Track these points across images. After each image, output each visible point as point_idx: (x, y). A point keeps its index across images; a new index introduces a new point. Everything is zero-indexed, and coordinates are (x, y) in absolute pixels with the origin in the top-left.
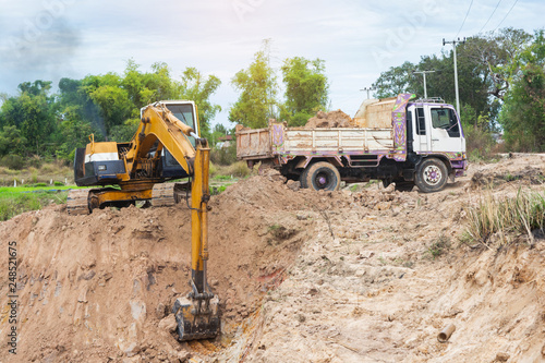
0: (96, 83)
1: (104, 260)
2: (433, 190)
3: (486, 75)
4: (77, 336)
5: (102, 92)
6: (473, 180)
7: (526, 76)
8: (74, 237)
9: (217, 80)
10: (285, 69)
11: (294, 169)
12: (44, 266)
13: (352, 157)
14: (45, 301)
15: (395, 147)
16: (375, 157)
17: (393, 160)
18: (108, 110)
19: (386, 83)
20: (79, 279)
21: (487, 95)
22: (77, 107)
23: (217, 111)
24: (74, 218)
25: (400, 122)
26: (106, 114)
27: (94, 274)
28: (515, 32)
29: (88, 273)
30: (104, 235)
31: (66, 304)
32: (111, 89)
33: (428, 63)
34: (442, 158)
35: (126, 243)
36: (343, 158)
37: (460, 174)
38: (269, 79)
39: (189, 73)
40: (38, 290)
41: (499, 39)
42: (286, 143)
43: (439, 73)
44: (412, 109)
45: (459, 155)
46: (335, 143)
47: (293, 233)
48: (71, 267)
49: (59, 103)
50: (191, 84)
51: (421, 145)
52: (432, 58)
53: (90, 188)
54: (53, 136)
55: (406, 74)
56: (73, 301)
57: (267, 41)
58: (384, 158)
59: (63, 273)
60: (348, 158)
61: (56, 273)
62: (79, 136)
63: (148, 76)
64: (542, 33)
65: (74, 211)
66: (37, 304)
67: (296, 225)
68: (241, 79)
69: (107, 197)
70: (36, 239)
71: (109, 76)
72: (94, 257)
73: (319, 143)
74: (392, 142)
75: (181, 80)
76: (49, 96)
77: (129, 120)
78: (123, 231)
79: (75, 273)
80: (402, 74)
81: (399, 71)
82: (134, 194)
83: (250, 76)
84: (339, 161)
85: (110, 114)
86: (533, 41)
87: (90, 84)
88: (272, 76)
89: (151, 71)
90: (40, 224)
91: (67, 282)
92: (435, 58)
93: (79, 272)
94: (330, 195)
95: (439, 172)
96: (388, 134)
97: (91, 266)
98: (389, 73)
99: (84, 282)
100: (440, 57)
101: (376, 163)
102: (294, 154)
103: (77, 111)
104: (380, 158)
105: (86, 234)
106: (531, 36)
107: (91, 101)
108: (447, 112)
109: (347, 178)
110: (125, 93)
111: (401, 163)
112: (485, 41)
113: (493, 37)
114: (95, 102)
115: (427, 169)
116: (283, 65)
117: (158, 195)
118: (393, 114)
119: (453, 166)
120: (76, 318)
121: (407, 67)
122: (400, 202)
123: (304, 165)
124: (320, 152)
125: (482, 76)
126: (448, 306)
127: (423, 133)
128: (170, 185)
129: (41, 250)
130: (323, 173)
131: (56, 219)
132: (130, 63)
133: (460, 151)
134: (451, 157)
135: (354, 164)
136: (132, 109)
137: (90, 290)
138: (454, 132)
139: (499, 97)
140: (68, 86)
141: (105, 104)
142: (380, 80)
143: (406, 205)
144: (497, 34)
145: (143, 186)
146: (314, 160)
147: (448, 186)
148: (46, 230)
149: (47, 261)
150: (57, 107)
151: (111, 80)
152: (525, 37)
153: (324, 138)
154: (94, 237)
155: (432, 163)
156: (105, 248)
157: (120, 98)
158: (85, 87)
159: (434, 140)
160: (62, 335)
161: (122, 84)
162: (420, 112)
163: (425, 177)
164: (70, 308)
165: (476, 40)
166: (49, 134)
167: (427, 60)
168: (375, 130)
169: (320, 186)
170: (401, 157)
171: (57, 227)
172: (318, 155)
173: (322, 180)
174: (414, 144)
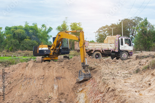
0: (16, 28)
1: (47, 74)
2: (125, 60)
3: (129, 29)
4: (40, 93)
5: (18, 31)
6: (136, 57)
7: (142, 30)
8: (39, 68)
9: (52, 28)
10: (71, 26)
11: (90, 53)
12: (31, 76)
13: (105, 50)
14: (31, 84)
15: (115, 48)
16: (110, 51)
17: (115, 51)
18: (20, 36)
19: (100, 31)
20: (40, 79)
21: (129, 35)
22: (10, 35)
23: (51, 37)
24: (38, 64)
25: (117, 42)
26: (19, 37)
27: (44, 78)
28: (138, 18)
29: (42, 77)
30: (46, 68)
31: (37, 85)
32: (20, 30)
33: (113, 26)
34: (127, 51)
35: (52, 70)
36: (102, 50)
37: (131, 56)
38: (67, 28)
39: (43, 26)
40: (29, 81)
41: (133, 20)
42: (89, 46)
43: (116, 28)
44: (120, 39)
45: (131, 51)
46: (101, 47)
47: (94, 69)
48: (38, 76)
49: (4, 34)
50: (43, 29)
51: (122, 48)
52: (114, 24)
53: (42, 56)
54: (2, 43)
55: (106, 28)
56: (39, 84)
57: (66, 18)
58: (113, 51)
59: (36, 77)
60: (104, 51)
61: (34, 77)
62: (12, 43)
63: (31, 27)
64: (146, 19)
65: (38, 62)
66: (29, 85)
67: (95, 67)
68: (59, 28)
69: (45, 59)
70: (28, 69)
71: (20, 26)
72: (44, 73)
73: (96, 47)
74: (115, 47)
75: (41, 28)
76: (1, 31)
77: (25, 39)
78: (51, 67)
79: (39, 78)
80: (105, 28)
81: (104, 27)
82: (52, 58)
83: (61, 27)
84: (101, 51)
85: (20, 37)
86: (143, 20)
87: (14, 28)
88: (68, 28)
89: (32, 25)
90: (29, 65)
91: (37, 79)
92: (115, 24)
93: (40, 77)
94: (100, 60)
95: (126, 55)
96: (114, 45)
97: (43, 76)
98: (101, 28)
99: (41, 80)
100: (116, 24)
101: (110, 52)
102: (90, 49)
103: (10, 36)
104: (112, 51)
105: (42, 68)
106: (143, 19)
107: (15, 33)
108: (128, 40)
109: (103, 56)
110: (24, 31)
111: (117, 52)
112: (129, 20)
113: (132, 19)
114: (16, 34)
115: (123, 54)
116: (70, 25)
117: (59, 58)
118: (115, 40)
119: (130, 53)
120: (40, 88)
121: (107, 26)
122: (117, 62)
123: (93, 52)
124: (97, 49)
125: (128, 30)
126: (147, 80)
127: (123, 45)
128: (62, 56)
129: (30, 72)
130: (97, 54)
131: (33, 64)
132: (26, 22)
133: (131, 50)
134: (129, 51)
135: (105, 52)
136: (26, 36)
137: (43, 82)
138: (130, 45)
139: (133, 36)
140: (8, 29)
141: (19, 34)
142: (99, 30)
143: (119, 63)
144: (133, 18)
145: (54, 56)
146: (95, 51)
147: (128, 59)
148: (31, 67)
149: (31, 74)
150: (4, 35)
151: (20, 27)
152: (141, 19)
153: (98, 45)
154: (44, 68)
155: (124, 53)
156: (47, 71)
157: (23, 33)
158: (13, 29)
159: (125, 47)
160: (36, 92)
161: (24, 29)
162: (122, 39)
163: (123, 56)
164: (38, 86)
165: (127, 19)
166: (1, 42)
167: (113, 25)
168: (111, 44)
169: (97, 58)
170: (117, 51)
171: (34, 66)
172: (96, 50)
173: (97, 56)
174: (120, 47)
